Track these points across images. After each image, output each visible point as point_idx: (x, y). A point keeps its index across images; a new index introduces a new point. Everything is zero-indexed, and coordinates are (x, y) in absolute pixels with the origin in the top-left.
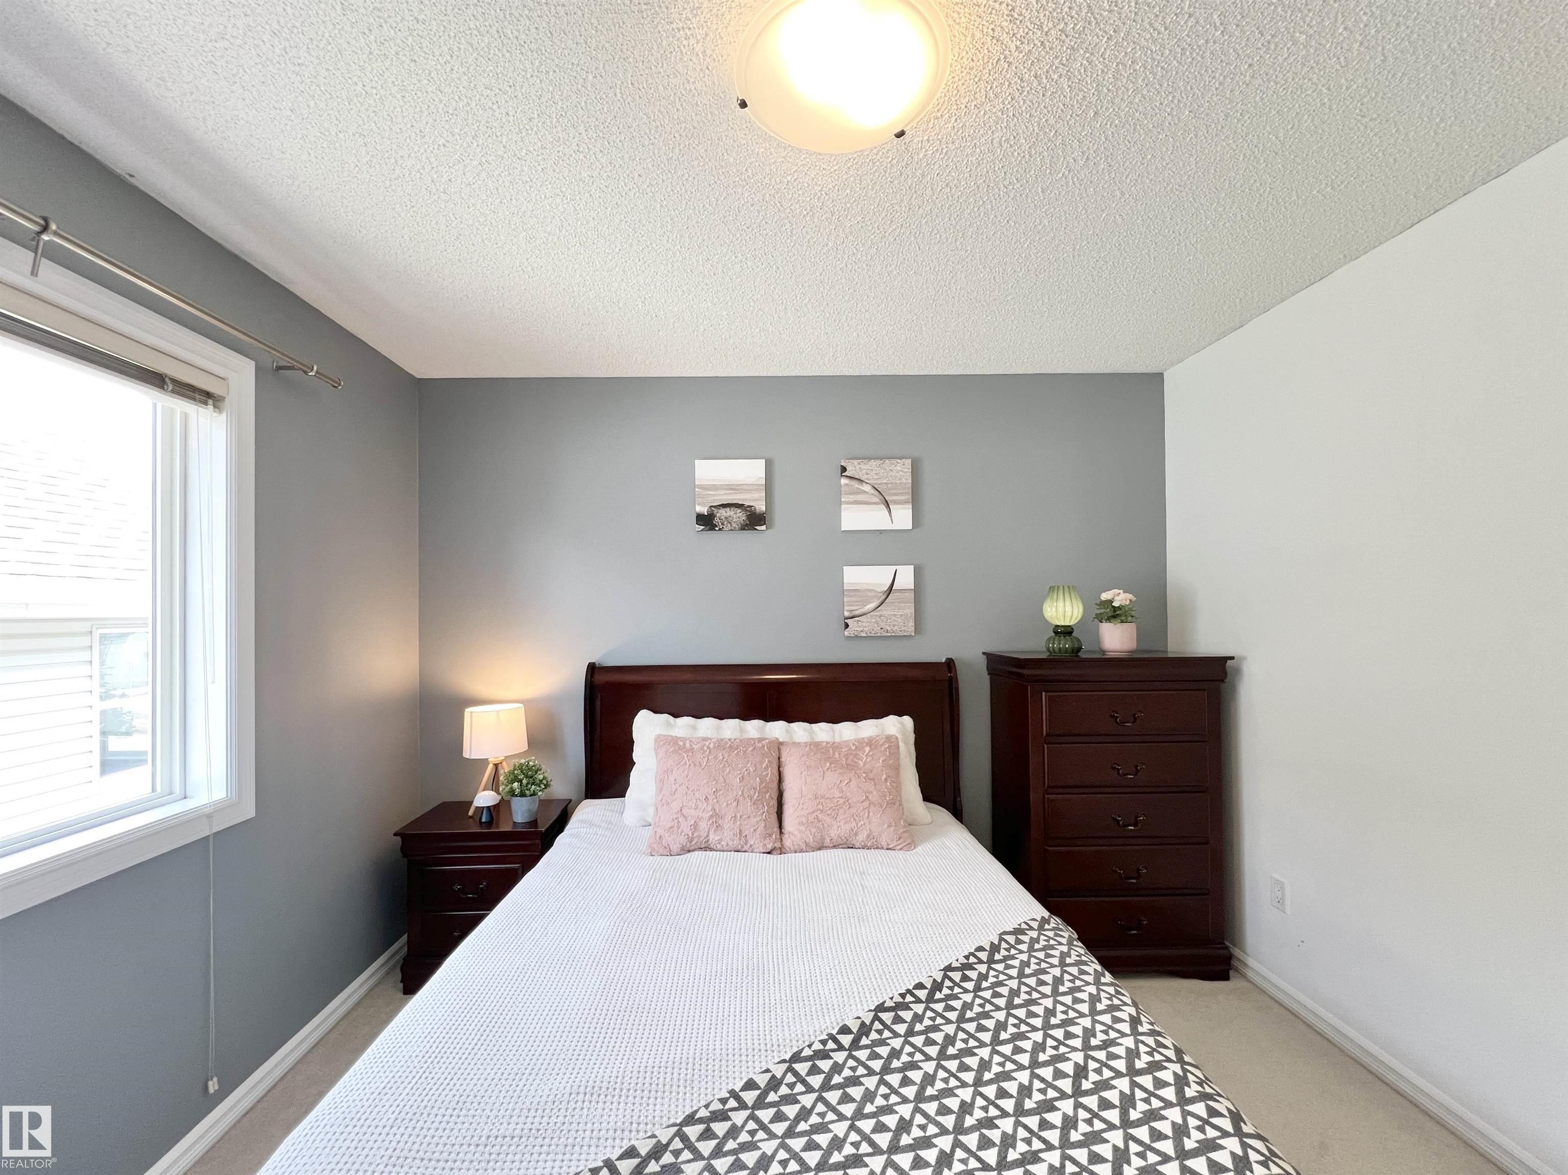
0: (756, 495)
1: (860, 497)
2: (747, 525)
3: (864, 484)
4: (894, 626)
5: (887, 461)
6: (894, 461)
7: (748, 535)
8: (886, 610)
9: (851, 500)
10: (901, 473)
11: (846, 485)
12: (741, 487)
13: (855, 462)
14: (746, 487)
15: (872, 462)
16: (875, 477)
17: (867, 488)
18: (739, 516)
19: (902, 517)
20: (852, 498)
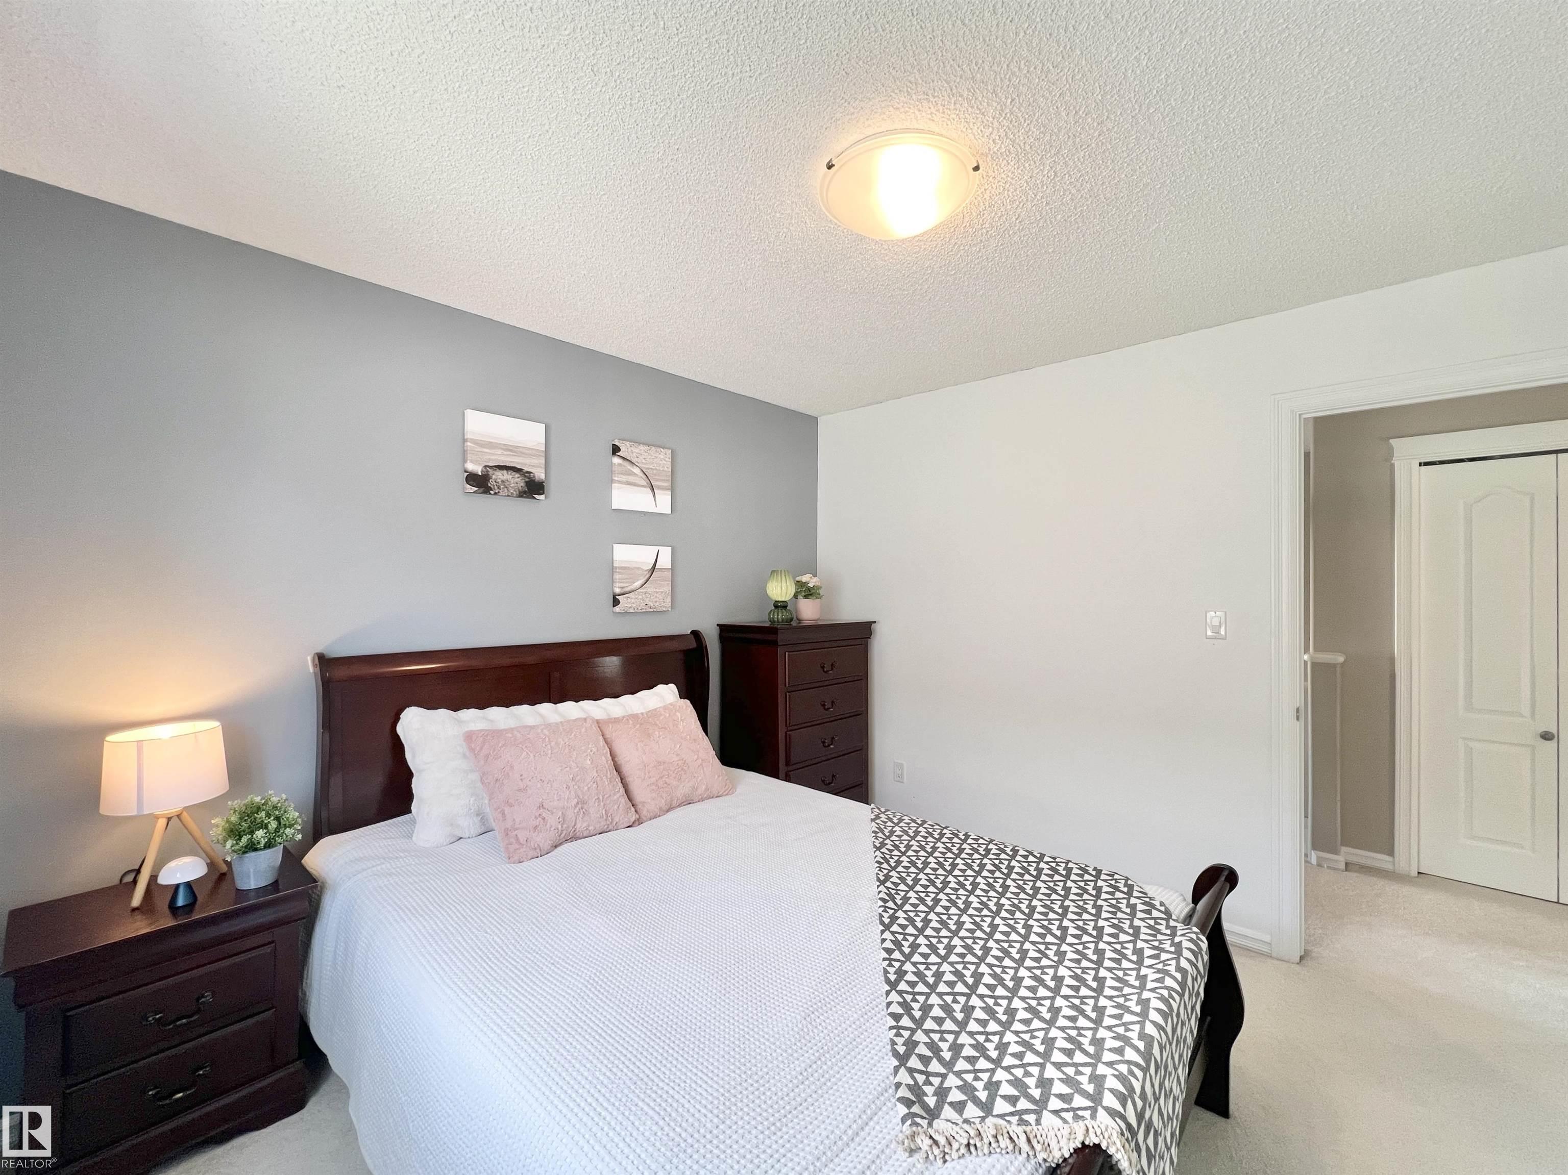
0: (535, 461)
1: (631, 479)
2: (525, 492)
3: (635, 467)
4: (656, 602)
5: (653, 448)
6: (659, 449)
7: (526, 502)
8: (649, 587)
9: (624, 480)
10: (664, 462)
11: (620, 465)
12: (521, 450)
13: (627, 443)
14: (524, 451)
15: (642, 447)
16: (644, 461)
17: (636, 471)
18: (516, 482)
19: (663, 502)
20: (624, 478)
